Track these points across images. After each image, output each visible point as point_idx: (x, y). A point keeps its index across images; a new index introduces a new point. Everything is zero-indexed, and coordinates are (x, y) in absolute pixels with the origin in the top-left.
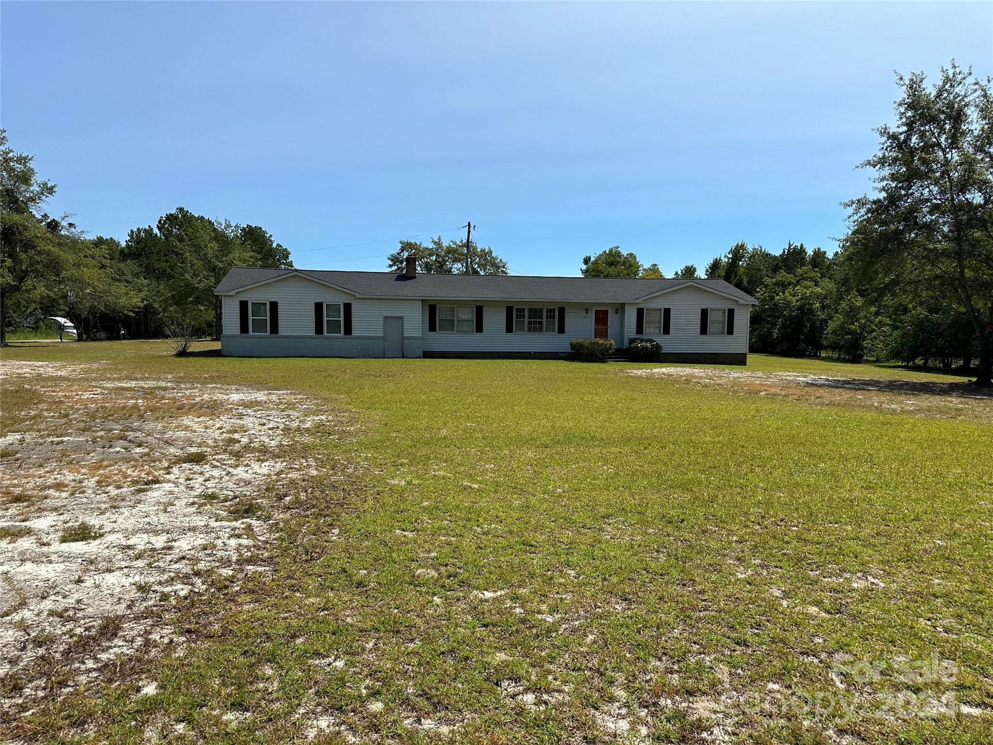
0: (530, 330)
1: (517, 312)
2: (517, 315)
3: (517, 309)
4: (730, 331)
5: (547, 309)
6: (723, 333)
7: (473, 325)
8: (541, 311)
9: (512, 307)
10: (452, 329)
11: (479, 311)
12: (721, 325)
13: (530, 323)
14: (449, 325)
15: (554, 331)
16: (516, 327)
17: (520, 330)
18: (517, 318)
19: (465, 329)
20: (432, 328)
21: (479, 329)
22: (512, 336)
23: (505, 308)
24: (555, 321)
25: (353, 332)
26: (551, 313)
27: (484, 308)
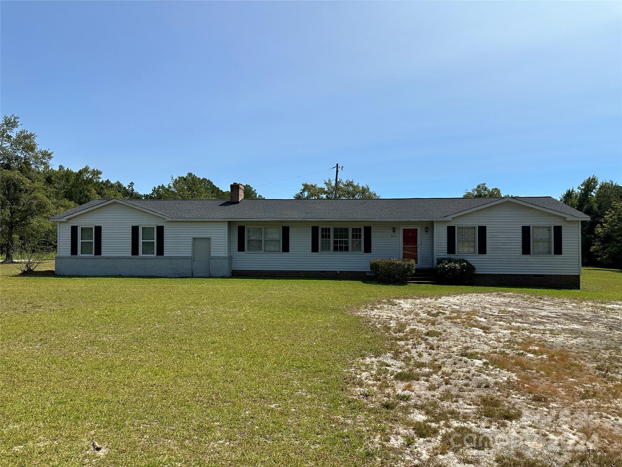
0: (336, 249)
1: (323, 231)
2: (323, 235)
3: (323, 229)
4: (558, 250)
5: (353, 229)
6: (549, 253)
7: (280, 245)
8: (347, 230)
9: (318, 227)
10: (260, 249)
11: (286, 231)
12: (546, 244)
13: (335, 242)
14: (258, 246)
15: (360, 250)
16: (322, 247)
17: (326, 250)
18: (323, 237)
19: (273, 248)
20: (241, 248)
21: (286, 248)
22: (318, 255)
23: (311, 229)
24: (360, 242)
25: (164, 253)
26: (356, 232)
27: (290, 229)
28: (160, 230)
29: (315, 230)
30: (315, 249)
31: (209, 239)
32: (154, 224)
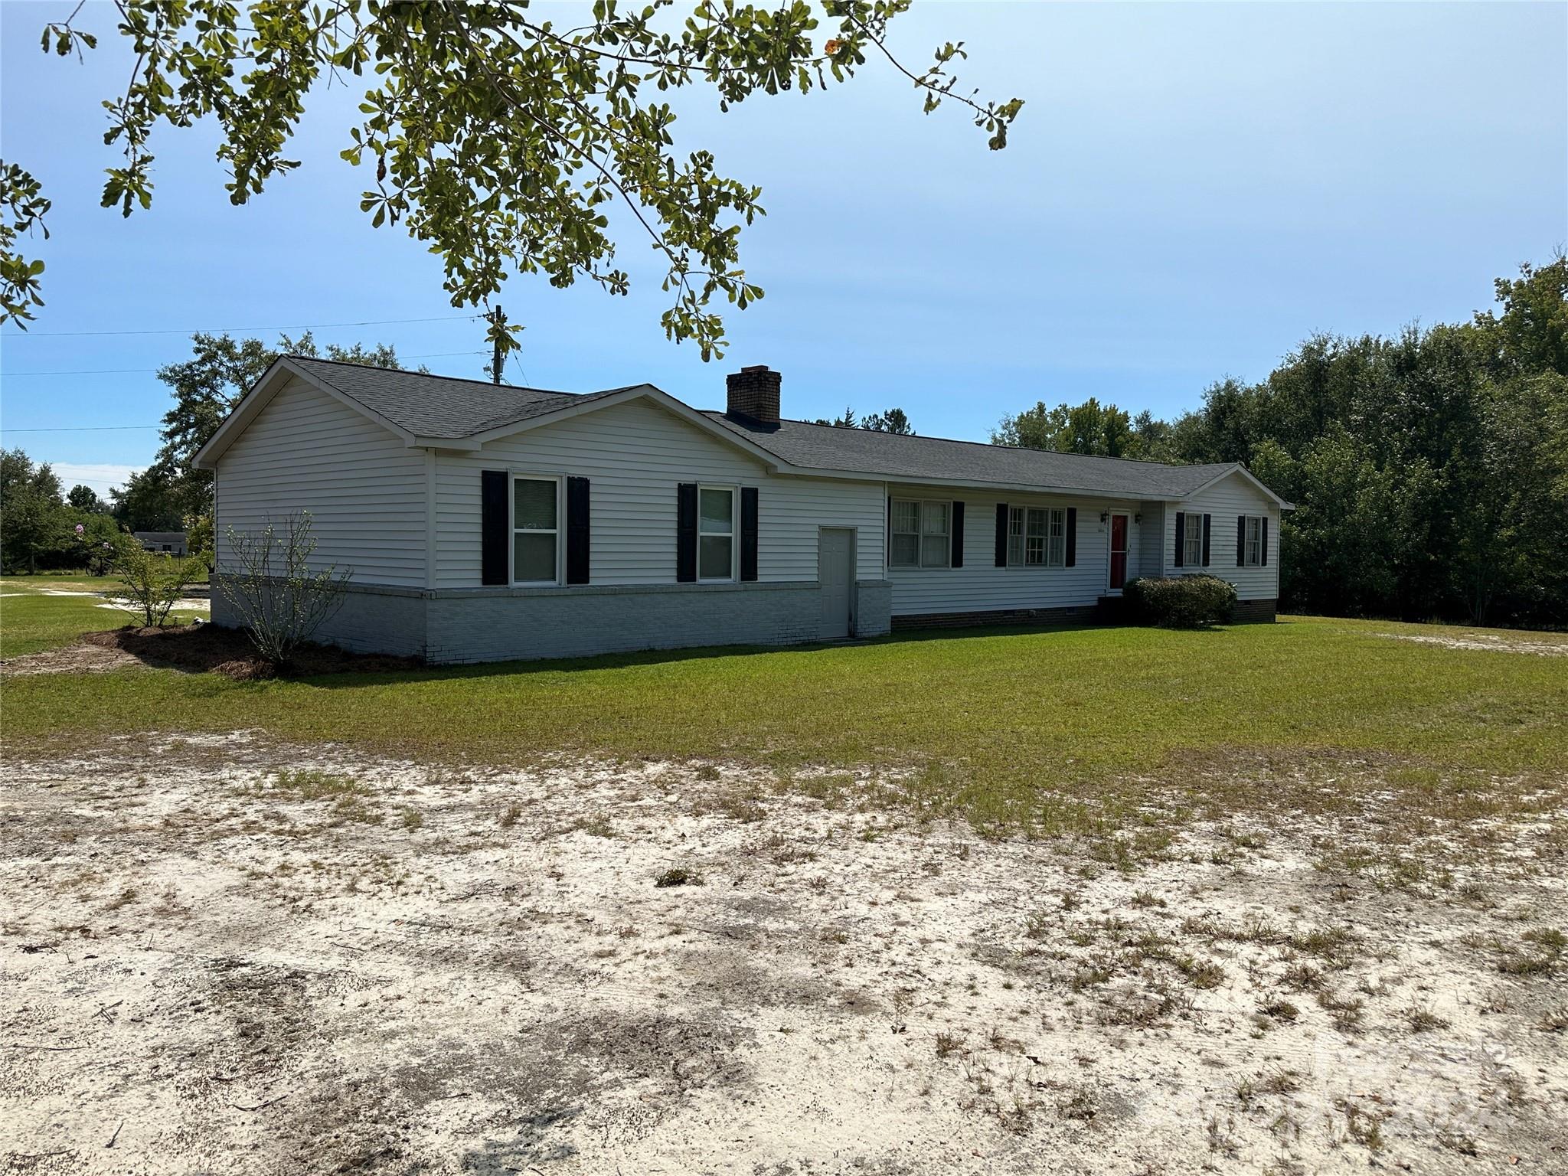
0: (1029, 560)
1: (1013, 517)
2: (1012, 526)
3: (1013, 511)
4: (1264, 559)
5: (1053, 513)
6: (1257, 562)
7: (948, 550)
8: (1045, 514)
9: (1006, 506)
10: (919, 560)
11: (958, 516)
12: (1255, 548)
13: (1028, 543)
14: (909, 550)
15: (1061, 559)
16: (1011, 553)
17: (1016, 561)
18: (1012, 534)
19: (938, 558)
21: (958, 562)
22: (1005, 573)
23: (995, 509)
24: (1062, 539)
25: (759, 572)
26: (1057, 515)
27: (966, 508)
28: (750, 497)
29: (1002, 510)
30: (1000, 561)
31: (852, 532)
32: (735, 480)
